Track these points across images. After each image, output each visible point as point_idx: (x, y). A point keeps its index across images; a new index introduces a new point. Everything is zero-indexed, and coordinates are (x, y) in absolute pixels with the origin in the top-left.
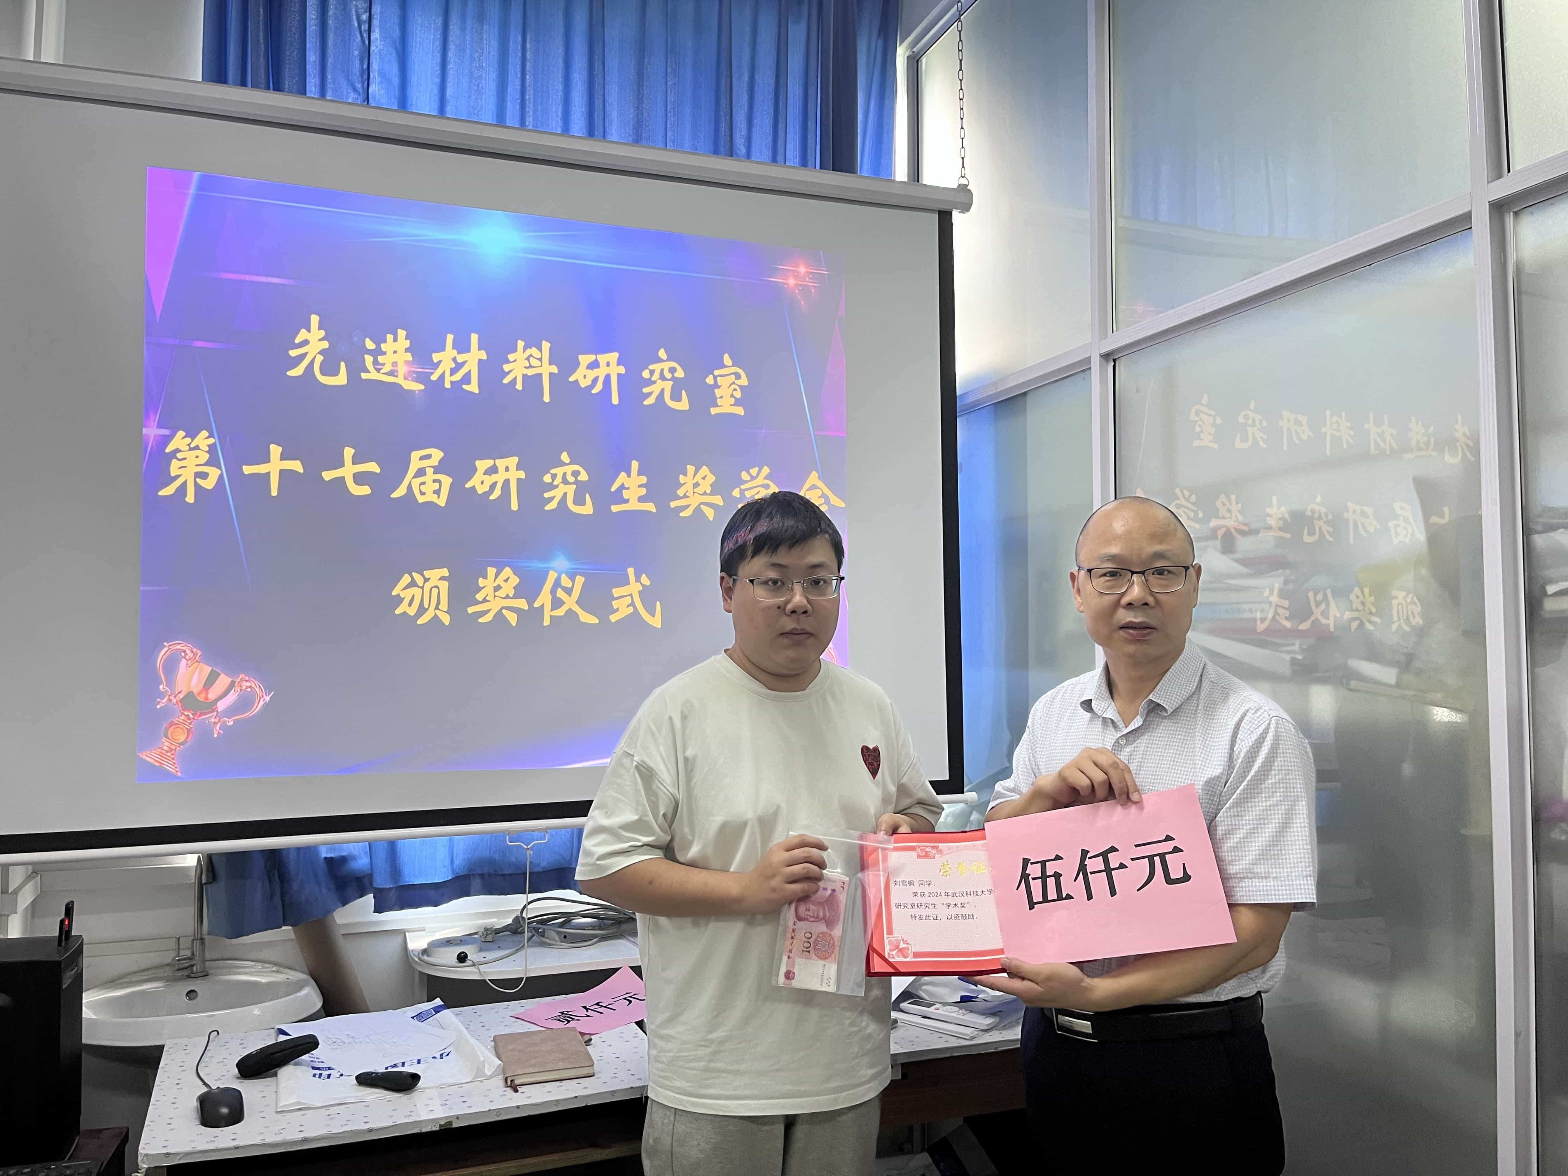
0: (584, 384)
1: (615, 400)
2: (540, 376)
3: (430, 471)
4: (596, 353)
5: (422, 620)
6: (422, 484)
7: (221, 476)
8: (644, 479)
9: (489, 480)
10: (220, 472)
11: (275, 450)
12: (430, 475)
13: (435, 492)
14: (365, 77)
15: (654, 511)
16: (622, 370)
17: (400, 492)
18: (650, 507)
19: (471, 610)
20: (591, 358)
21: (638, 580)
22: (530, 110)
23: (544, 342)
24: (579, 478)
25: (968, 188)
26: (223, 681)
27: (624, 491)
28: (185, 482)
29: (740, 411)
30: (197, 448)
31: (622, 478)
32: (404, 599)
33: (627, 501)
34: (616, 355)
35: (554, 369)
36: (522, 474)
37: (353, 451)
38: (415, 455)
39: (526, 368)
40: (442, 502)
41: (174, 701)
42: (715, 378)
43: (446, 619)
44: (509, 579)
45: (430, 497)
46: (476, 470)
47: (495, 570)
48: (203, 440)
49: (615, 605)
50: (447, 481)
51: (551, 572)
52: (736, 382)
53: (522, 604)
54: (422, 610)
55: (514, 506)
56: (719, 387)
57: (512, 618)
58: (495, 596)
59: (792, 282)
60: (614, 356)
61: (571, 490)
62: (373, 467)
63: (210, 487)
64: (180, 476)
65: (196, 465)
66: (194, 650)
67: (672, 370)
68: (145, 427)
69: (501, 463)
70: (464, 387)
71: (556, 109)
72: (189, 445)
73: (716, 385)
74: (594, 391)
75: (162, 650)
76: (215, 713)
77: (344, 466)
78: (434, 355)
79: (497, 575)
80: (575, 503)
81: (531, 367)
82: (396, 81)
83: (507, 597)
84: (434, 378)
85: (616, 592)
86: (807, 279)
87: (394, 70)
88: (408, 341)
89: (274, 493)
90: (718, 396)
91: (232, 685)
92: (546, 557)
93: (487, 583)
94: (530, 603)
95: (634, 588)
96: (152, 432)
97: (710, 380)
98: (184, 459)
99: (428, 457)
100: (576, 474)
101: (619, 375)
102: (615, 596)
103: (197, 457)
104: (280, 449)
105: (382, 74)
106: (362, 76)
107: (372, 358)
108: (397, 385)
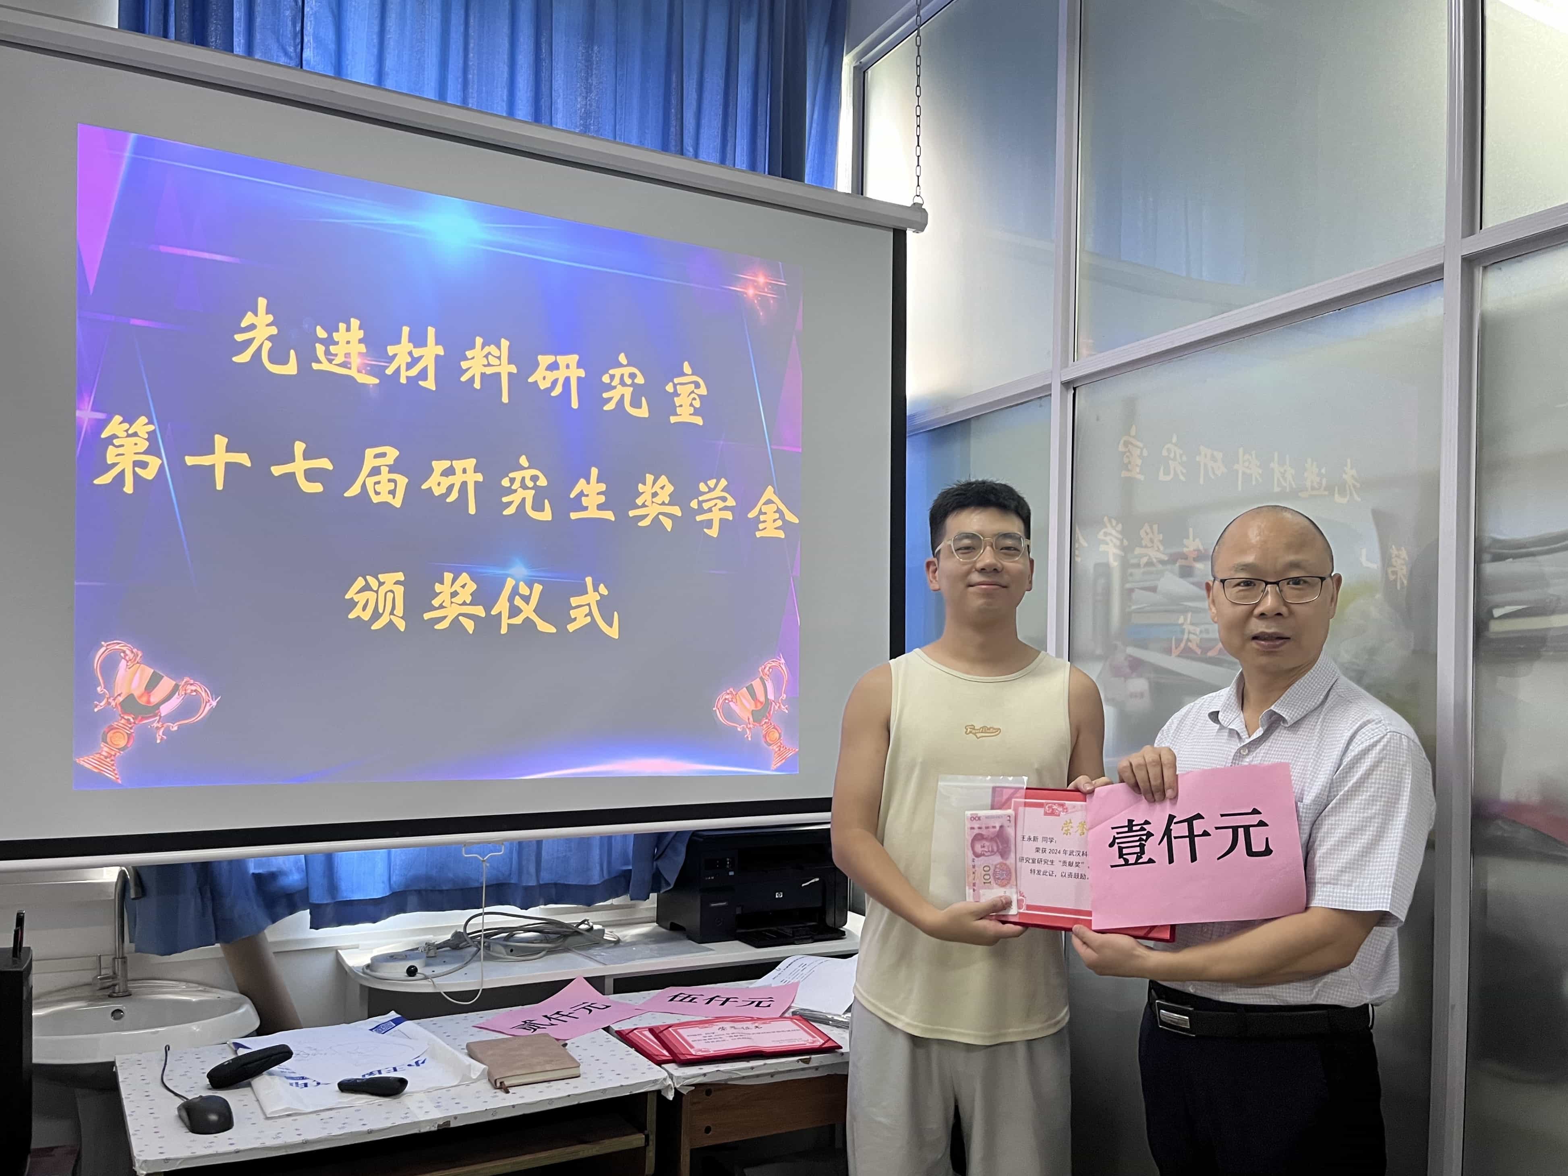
0: (543, 385)
1: (575, 405)
2: (498, 375)
3: (385, 470)
4: (556, 354)
5: (375, 626)
6: (376, 483)
7: (162, 466)
8: (603, 487)
9: (446, 481)
10: (160, 462)
11: (220, 441)
12: (385, 474)
13: (390, 492)
14: (298, 40)
15: (613, 519)
16: (582, 373)
17: (354, 491)
18: (609, 515)
19: (427, 616)
20: (550, 359)
21: (596, 589)
22: (473, 90)
23: (503, 340)
24: (538, 483)
25: (923, 207)
26: (166, 684)
27: (583, 499)
28: (123, 471)
29: (699, 421)
30: (135, 434)
31: (581, 484)
32: (358, 602)
33: (586, 508)
34: (576, 357)
35: (513, 369)
36: (479, 477)
37: (304, 445)
38: (370, 453)
39: (484, 366)
40: (397, 502)
41: (113, 704)
42: (675, 385)
43: (401, 625)
44: (466, 585)
45: (385, 497)
46: (432, 470)
47: (452, 575)
48: (142, 426)
49: (573, 614)
50: (402, 481)
51: (509, 579)
52: (696, 391)
53: (480, 611)
54: (376, 615)
55: (472, 510)
56: (678, 395)
57: (469, 625)
58: (452, 602)
59: (751, 292)
60: (574, 358)
61: (530, 495)
62: (325, 463)
63: (150, 478)
64: (118, 463)
65: (135, 453)
66: (135, 650)
67: (632, 376)
68: (80, 409)
69: (458, 465)
70: (421, 383)
71: (502, 93)
72: (127, 431)
73: (676, 394)
74: (554, 394)
75: (98, 650)
76: (158, 718)
77: (294, 461)
78: (389, 348)
79: (454, 581)
80: (534, 508)
81: (489, 365)
82: (332, 46)
83: (464, 604)
84: (389, 371)
85: (574, 601)
86: (766, 290)
87: (329, 35)
88: (362, 332)
89: (219, 486)
90: (677, 405)
91: (176, 689)
92: (505, 563)
93: (443, 589)
94: (488, 610)
95: (592, 597)
96: (86, 415)
97: (669, 388)
98: (122, 446)
99: (383, 455)
100: (534, 478)
101: (579, 378)
102: (573, 605)
103: (136, 444)
104: (226, 440)
105: (316, 38)
106: (295, 39)
107: (323, 348)
108: (351, 379)
